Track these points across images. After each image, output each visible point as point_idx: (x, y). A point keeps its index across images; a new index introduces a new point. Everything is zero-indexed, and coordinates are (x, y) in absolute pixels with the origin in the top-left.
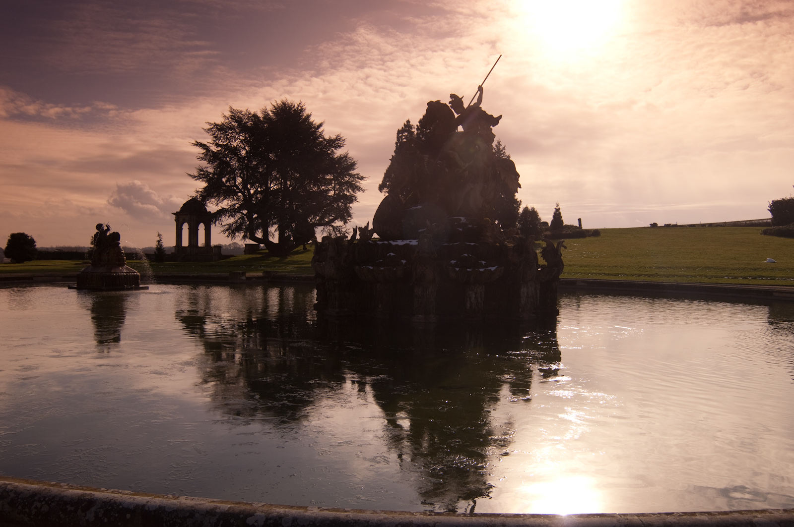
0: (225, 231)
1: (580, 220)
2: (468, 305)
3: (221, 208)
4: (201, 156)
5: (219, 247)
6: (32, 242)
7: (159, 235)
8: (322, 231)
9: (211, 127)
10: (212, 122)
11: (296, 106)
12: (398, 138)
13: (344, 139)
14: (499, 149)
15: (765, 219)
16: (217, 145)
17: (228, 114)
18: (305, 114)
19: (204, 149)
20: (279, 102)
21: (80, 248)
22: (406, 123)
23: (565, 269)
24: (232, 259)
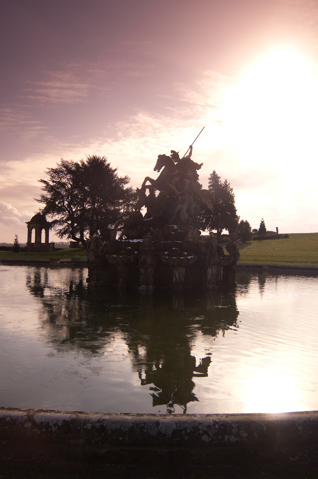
0: (57, 234)
1: (277, 228)
2: (174, 280)
3: (55, 220)
4: (44, 188)
5: (53, 244)
7: (16, 236)
9: (50, 171)
10: (50, 168)
11: (101, 158)
14: (226, 184)
16: (53, 182)
17: (60, 163)
18: (107, 163)
19: (46, 184)
20: (91, 156)
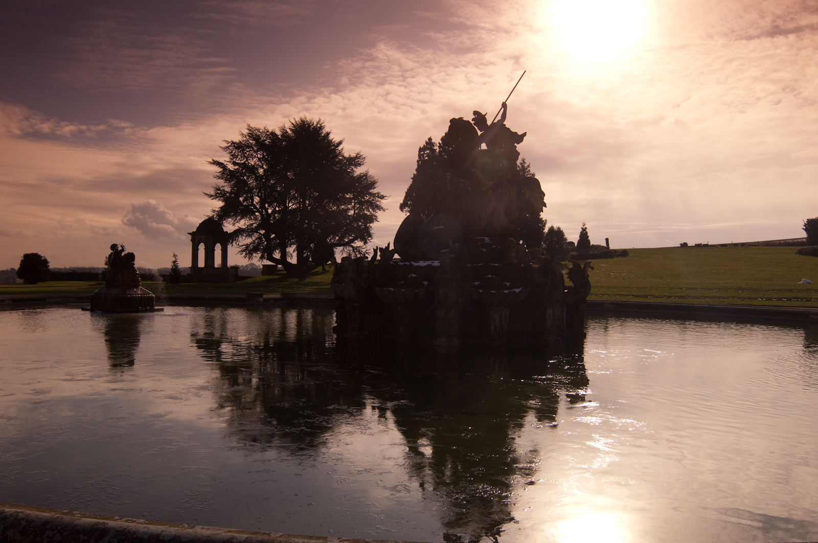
0: (242, 251)
1: (607, 240)
2: (493, 328)
3: (237, 228)
4: (218, 174)
5: (236, 268)
6: (45, 262)
7: (175, 256)
8: (341, 251)
9: (229, 145)
10: (230, 140)
11: (315, 123)
12: (420, 156)
13: (364, 157)
14: (523, 167)
15: (800, 239)
16: (235, 164)
17: (246, 132)
18: (324, 132)
19: (221, 168)
20: (298, 120)
21: (93, 269)
22: (427, 141)
23: (593, 290)
24: (249, 280)
